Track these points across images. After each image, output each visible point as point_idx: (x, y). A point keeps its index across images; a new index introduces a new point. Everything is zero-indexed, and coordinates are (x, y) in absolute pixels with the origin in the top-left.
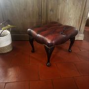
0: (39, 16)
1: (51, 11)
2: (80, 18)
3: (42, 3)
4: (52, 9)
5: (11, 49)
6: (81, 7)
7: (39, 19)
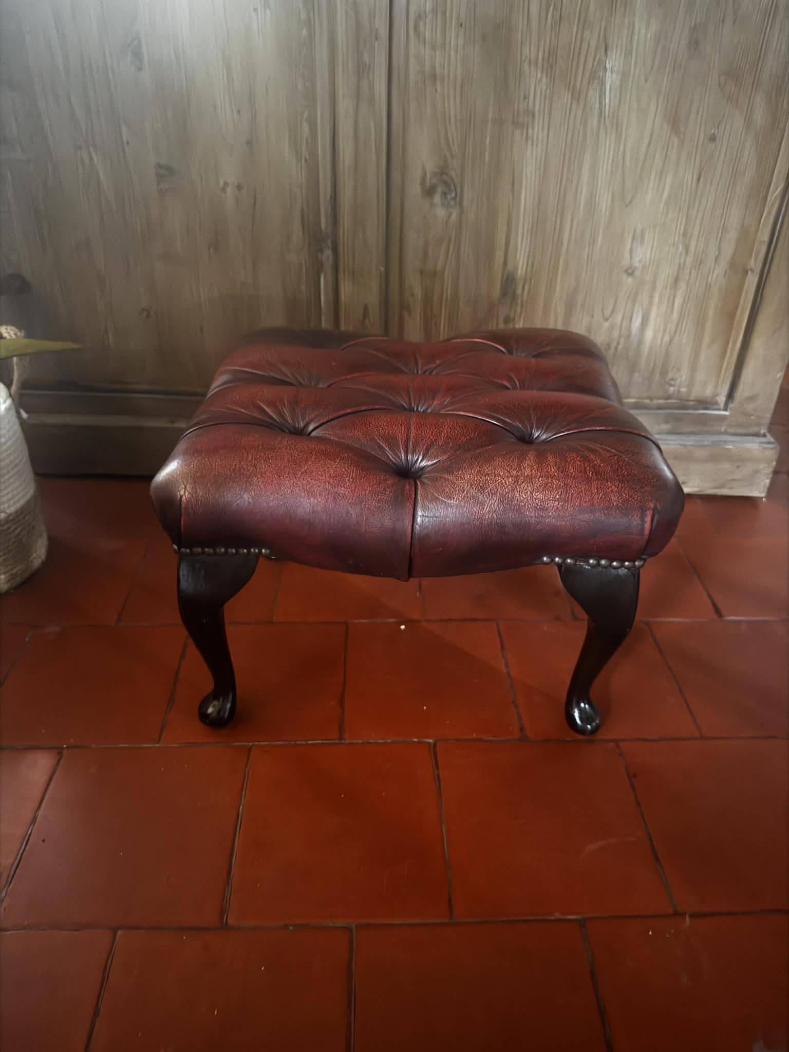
0: (316, 240)
1: (429, 192)
2: (738, 269)
7: (318, 268)
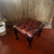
0: (23, 14)
1: (30, 11)
3: (25, 6)
4: (31, 10)
5: (5, 34)
6: (50, 8)
